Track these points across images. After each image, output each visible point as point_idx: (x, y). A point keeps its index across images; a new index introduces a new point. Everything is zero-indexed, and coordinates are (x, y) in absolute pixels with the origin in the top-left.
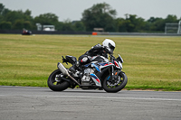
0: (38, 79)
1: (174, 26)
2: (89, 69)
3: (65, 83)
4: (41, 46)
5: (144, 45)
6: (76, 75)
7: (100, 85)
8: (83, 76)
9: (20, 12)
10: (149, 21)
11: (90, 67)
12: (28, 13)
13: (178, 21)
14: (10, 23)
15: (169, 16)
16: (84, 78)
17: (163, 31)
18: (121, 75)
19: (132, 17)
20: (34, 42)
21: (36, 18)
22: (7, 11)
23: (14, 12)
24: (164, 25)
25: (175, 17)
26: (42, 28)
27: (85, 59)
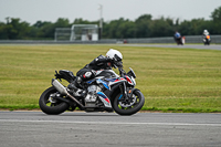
1: (66, 32)
3: (63, 104)
5: (30, 55)
7: (111, 106)
10: (35, 25)
13: (70, 26)
15: (60, 20)
17: (53, 37)
19: (15, 22)
24: (54, 31)
25: (67, 21)
27: (88, 74)
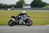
6: (17, 21)
7: (25, 24)
16: (20, 22)
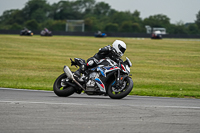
0: (146, 87)
2: (94, 74)
3: (70, 89)
4: (151, 51)
6: (81, 80)
7: (104, 91)
8: (88, 80)
9: (128, 13)
11: (96, 71)
12: (137, 14)
14: (116, 25)
16: (89, 82)
18: (126, 80)
20: (143, 46)
21: (146, 20)
22: (113, 11)
23: (121, 13)
26: (152, 31)
27: (91, 63)
